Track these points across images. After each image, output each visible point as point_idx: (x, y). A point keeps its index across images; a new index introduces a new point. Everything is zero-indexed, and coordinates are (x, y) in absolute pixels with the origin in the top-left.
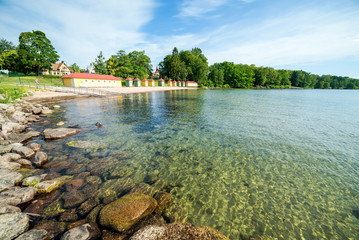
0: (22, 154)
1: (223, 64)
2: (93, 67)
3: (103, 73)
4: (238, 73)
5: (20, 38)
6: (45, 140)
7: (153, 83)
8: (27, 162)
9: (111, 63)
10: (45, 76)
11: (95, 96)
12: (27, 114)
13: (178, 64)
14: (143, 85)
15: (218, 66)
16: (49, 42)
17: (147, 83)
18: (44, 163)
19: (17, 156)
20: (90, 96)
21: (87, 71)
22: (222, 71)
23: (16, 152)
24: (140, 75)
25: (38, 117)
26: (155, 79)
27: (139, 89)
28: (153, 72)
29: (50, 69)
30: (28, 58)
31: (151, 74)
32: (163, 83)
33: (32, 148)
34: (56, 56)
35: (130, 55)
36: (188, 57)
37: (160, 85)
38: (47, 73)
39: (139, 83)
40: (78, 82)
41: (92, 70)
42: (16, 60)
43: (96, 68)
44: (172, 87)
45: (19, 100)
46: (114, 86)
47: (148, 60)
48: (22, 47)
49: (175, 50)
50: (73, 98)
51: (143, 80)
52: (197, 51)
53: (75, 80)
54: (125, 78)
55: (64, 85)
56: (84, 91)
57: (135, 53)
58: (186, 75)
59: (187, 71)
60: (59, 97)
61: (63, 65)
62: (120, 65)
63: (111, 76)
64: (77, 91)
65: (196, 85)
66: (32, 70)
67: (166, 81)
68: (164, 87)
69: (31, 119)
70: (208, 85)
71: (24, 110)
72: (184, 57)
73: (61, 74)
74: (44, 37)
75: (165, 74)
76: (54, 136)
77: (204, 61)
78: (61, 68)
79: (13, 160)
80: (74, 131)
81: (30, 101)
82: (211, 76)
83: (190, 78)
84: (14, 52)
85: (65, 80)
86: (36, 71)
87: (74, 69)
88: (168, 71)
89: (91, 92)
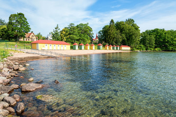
0: (9, 102)
1: (154, 31)
2: (51, 35)
3: (58, 40)
4: (169, 38)
5: (10, 18)
6: (22, 92)
7: (94, 47)
8: (12, 110)
9: (64, 33)
10: (21, 42)
11: (52, 57)
12: (10, 70)
13: (114, 32)
14: (86, 49)
15: (149, 33)
16: (26, 19)
17: (89, 47)
18: (23, 111)
19: (7, 105)
20: (49, 57)
21: (47, 38)
22: (153, 37)
23: (6, 101)
24: (84, 41)
25: (17, 72)
26: (95, 44)
27: (83, 52)
28: (94, 38)
29: (24, 37)
30: (13, 30)
31: (92, 40)
32: (101, 47)
33: (15, 98)
34: (29, 29)
35: (77, 26)
36: (122, 26)
37: (99, 48)
38: (22, 40)
39: (83, 47)
40: (41, 46)
41: (50, 38)
42: (6, 32)
43: (54, 37)
44: (109, 50)
45: (5, 59)
46: (64, 49)
47: (91, 30)
48: (10, 23)
49: (112, 21)
50: (37, 58)
51: (86, 45)
52: (130, 21)
53: (39, 45)
54: (73, 43)
55: (32, 48)
56: (44, 53)
57: (81, 25)
58: (121, 40)
59: (121, 37)
60: (28, 58)
61: (32, 34)
62: (70, 34)
63: (63, 42)
64: (40, 53)
65: (129, 48)
66: (13, 38)
67: (104, 46)
68: (103, 51)
69: (13, 74)
70: (140, 48)
71: (9, 67)
72: (119, 26)
73: (30, 40)
74: (23, 17)
75: (103, 40)
76: (28, 90)
77: (137, 29)
78: (31, 36)
79: (4, 108)
80: (40, 86)
81: (12, 60)
82: (143, 41)
83: (124, 43)
84: (5, 26)
85: (33, 45)
86: (16, 38)
87: (39, 37)
88: (106, 37)
89: (49, 54)
